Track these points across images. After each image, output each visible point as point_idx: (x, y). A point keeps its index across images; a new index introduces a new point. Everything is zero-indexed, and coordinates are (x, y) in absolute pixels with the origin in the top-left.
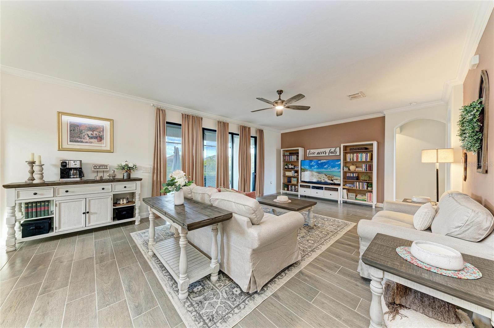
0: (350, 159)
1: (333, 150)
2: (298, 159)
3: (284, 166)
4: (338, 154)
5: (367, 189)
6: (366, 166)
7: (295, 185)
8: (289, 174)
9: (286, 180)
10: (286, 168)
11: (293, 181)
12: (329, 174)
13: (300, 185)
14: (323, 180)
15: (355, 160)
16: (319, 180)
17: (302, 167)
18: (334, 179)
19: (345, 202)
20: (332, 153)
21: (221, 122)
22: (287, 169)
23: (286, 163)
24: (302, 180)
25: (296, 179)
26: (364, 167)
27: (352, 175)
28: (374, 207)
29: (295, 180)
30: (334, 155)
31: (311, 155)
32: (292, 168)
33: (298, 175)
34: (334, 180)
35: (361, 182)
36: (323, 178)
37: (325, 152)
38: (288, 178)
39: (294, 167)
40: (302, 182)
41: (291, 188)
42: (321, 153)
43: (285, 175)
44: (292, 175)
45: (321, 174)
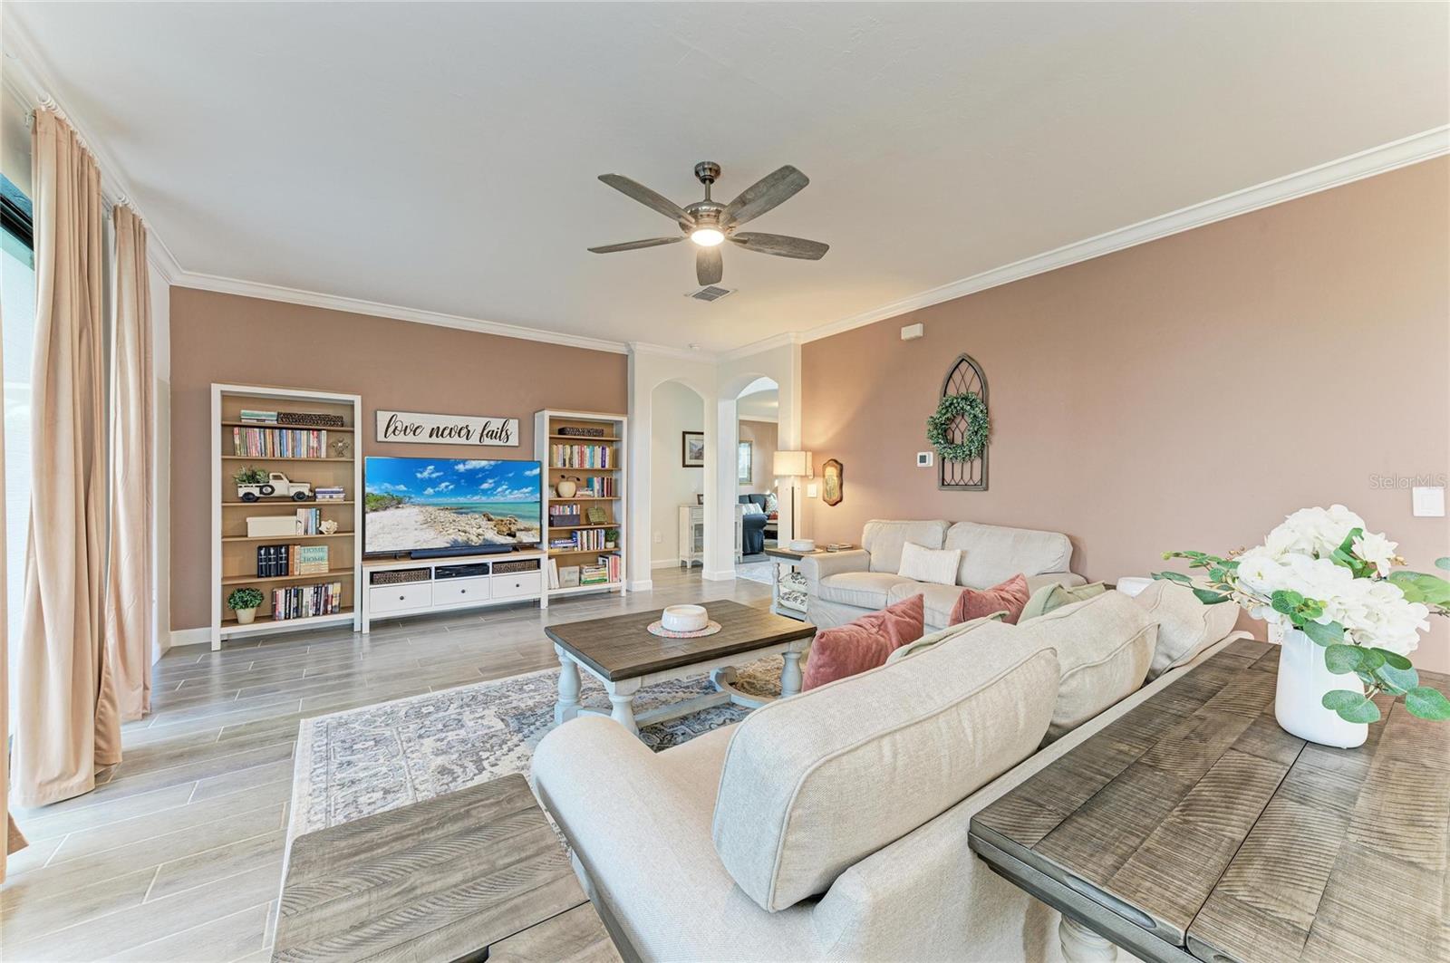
0: (564, 460)
1: (496, 424)
3: (229, 489)
4: (514, 441)
5: (606, 547)
6: (603, 483)
7: (319, 584)
10: (247, 494)
11: (308, 560)
12: (499, 511)
13: (372, 574)
14: (474, 538)
15: (576, 465)
16: (460, 539)
17: (368, 490)
18: (518, 530)
19: (556, 601)
20: (492, 435)
22: (255, 504)
23: (251, 469)
24: (369, 550)
26: (597, 486)
27: (568, 512)
28: (624, 594)
29: (321, 554)
30: (501, 443)
31: (401, 438)
32: (299, 494)
33: (345, 529)
34: (518, 534)
35: (591, 529)
36: (474, 531)
37: (464, 431)
38: (267, 548)
39: (311, 490)
40: (367, 557)
41: (294, 600)
42: (447, 432)
43: (247, 536)
44: (300, 533)
45: (467, 513)
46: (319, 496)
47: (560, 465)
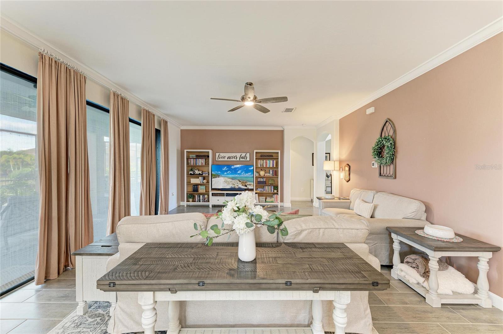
0: (261, 165)
1: (243, 155)
2: (207, 164)
3: (188, 172)
4: (248, 159)
5: (274, 192)
6: (273, 172)
7: (203, 194)
8: (194, 181)
9: (191, 189)
10: (191, 173)
11: (201, 189)
13: (212, 193)
14: (236, 186)
15: (265, 166)
16: (233, 186)
17: (212, 173)
18: (248, 185)
20: (242, 158)
22: (192, 176)
23: (191, 168)
24: (213, 188)
26: (271, 173)
27: (262, 180)
28: (279, 207)
29: (203, 188)
30: (245, 160)
31: (221, 160)
32: (200, 173)
33: (208, 182)
34: (247, 186)
35: (269, 186)
36: (236, 184)
37: (235, 157)
38: (195, 185)
39: (202, 173)
41: (199, 198)
42: (231, 158)
43: (190, 183)
44: (200, 183)
45: (234, 179)
46: (203, 174)
47: (260, 166)
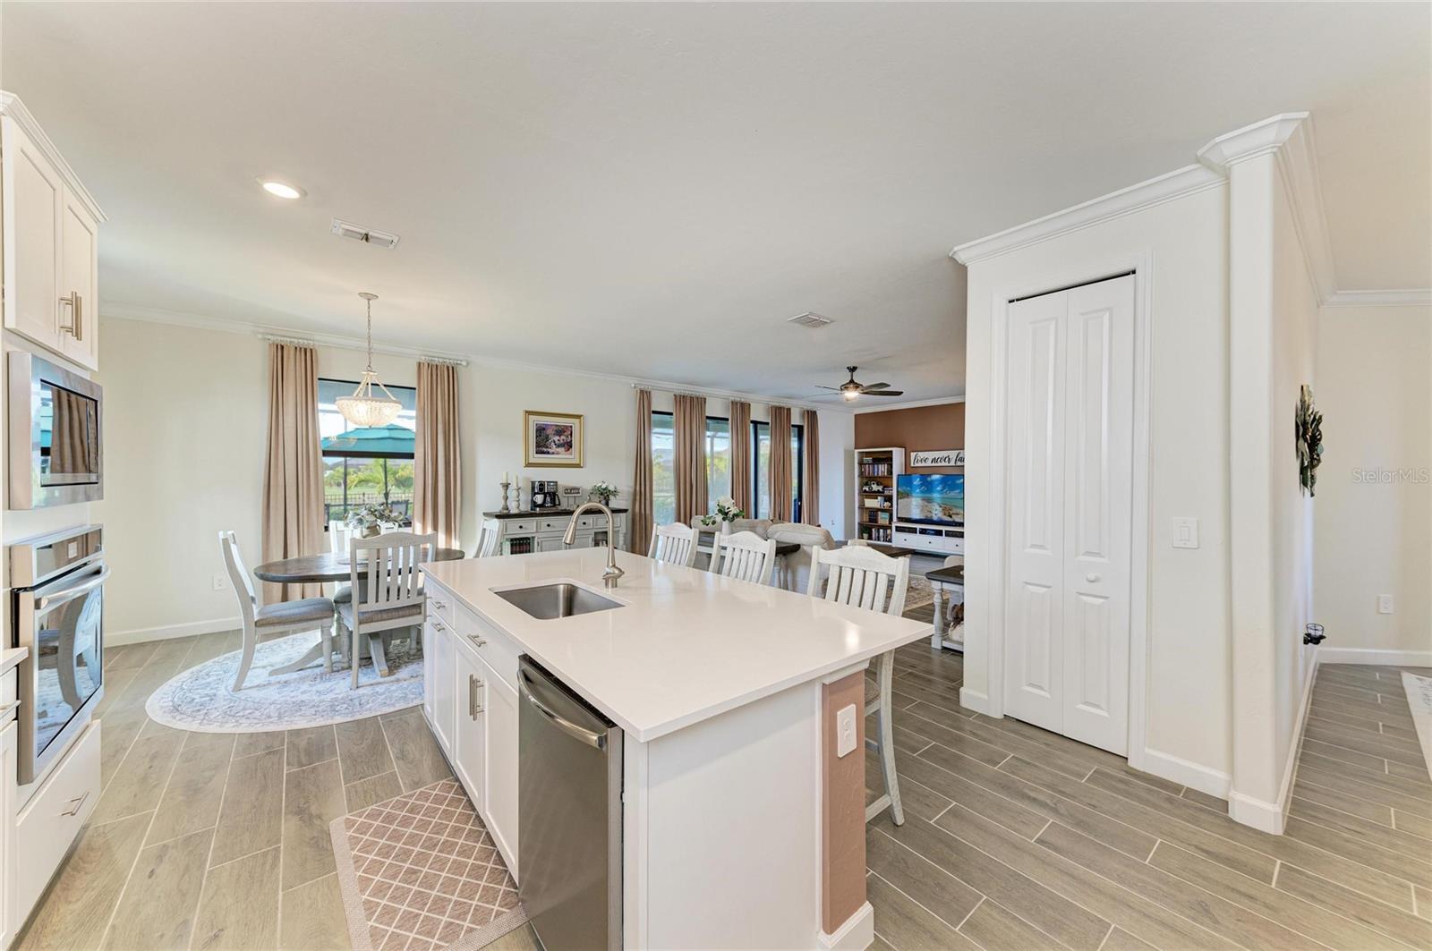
2: (890, 472)
3: (861, 486)
7: (885, 528)
8: (870, 503)
9: (866, 518)
10: (865, 490)
11: (882, 518)
12: (946, 503)
13: (896, 527)
14: (933, 516)
16: (928, 515)
17: (899, 490)
21: (737, 403)
22: (866, 494)
23: (867, 479)
24: (899, 516)
25: (886, 515)
31: (919, 464)
32: (879, 490)
33: (892, 506)
36: (933, 512)
37: (946, 459)
38: (871, 511)
39: (883, 489)
40: (900, 519)
41: (877, 533)
42: (939, 460)
43: (864, 505)
44: (878, 507)
45: (930, 503)
46: (885, 491)
